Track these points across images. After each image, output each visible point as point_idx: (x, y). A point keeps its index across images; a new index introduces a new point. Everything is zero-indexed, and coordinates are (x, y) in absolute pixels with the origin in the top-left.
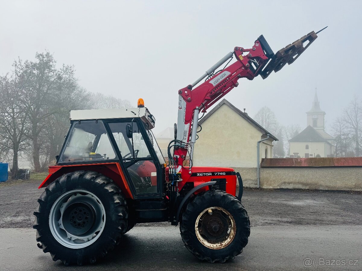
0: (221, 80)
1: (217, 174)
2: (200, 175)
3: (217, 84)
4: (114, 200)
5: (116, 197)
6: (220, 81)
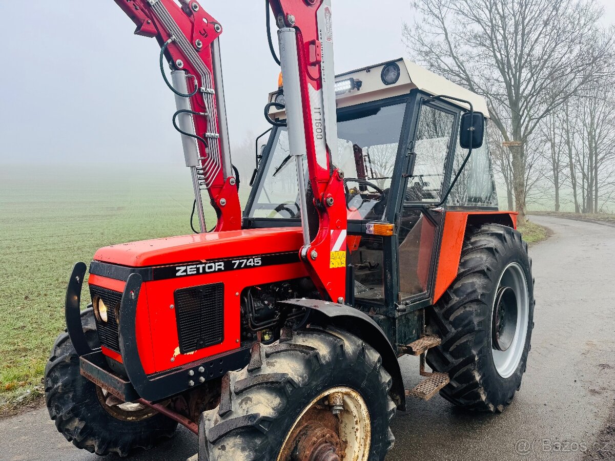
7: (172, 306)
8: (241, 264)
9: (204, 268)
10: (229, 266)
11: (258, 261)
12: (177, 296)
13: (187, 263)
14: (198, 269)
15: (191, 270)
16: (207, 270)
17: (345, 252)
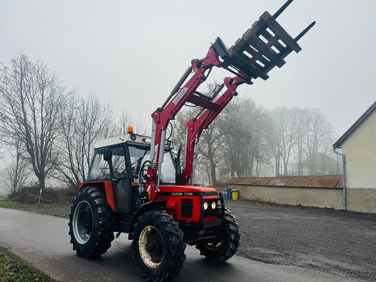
0: (181, 97)
1: (186, 194)
2: (173, 194)
3: (177, 102)
4: (97, 211)
5: (99, 209)
6: (180, 99)
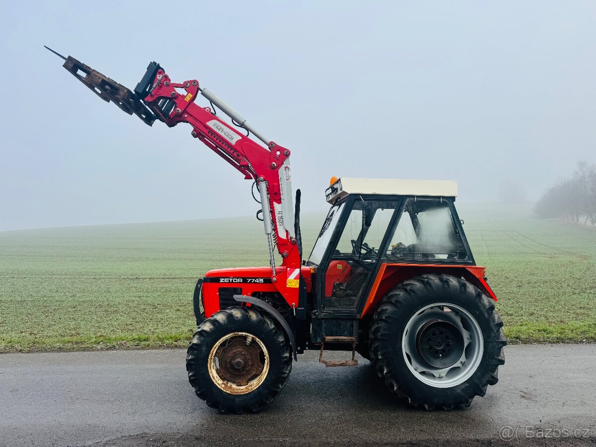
7: (218, 294)
8: (251, 281)
9: (232, 280)
10: (245, 281)
11: (262, 280)
12: (221, 290)
13: (224, 278)
14: (230, 280)
15: (226, 280)
16: (234, 281)
17: (298, 280)
